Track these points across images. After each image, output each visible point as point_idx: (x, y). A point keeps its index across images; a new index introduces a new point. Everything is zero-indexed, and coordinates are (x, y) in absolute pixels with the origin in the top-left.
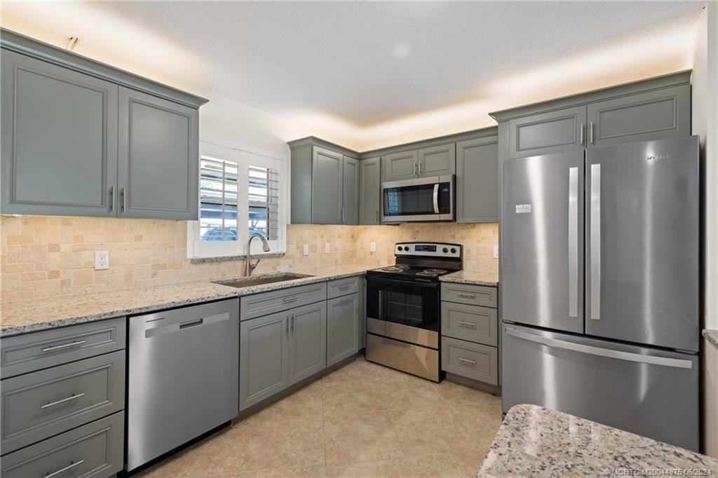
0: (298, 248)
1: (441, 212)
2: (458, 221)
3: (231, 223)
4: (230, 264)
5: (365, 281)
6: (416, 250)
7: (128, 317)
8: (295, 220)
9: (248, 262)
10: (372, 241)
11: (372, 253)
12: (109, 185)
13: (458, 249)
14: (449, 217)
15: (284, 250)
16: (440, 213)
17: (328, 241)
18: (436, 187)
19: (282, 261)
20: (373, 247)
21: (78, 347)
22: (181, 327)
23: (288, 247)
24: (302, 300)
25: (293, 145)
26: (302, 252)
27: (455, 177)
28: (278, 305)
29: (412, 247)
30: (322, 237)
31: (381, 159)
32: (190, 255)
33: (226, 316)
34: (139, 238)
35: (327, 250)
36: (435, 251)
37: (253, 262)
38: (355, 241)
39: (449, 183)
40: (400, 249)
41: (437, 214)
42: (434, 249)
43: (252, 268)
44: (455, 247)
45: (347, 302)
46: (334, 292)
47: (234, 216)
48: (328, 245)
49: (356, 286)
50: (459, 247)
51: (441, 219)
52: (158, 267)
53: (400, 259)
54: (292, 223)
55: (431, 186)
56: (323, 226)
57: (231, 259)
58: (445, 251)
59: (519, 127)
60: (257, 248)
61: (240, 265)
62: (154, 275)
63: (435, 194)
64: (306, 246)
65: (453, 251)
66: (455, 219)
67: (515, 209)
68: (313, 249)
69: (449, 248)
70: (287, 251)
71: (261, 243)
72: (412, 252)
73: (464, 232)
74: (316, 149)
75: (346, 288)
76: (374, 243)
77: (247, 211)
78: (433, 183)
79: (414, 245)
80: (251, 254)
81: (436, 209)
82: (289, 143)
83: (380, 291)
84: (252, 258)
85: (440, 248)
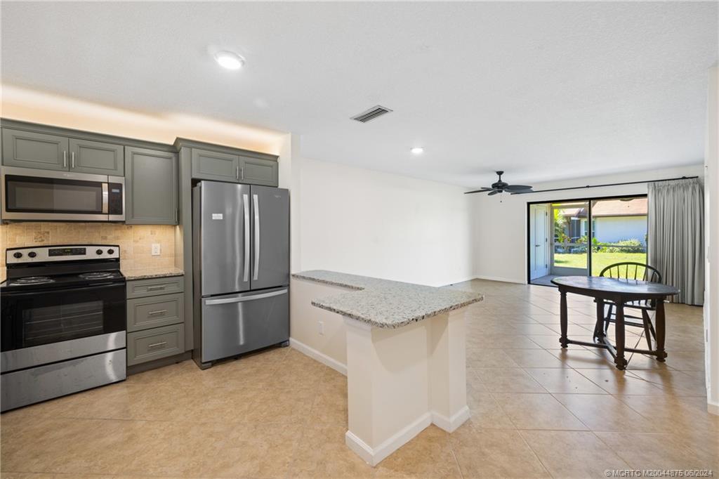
2: (127, 222)
6: (50, 255)
13: (116, 249)
14: (120, 218)
16: (108, 214)
18: (105, 186)
29: (43, 252)
36: (85, 254)
39: (121, 184)
40: (17, 256)
41: (106, 214)
42: (81, 252)
44: (112, 248)
50: (118, 248)
51: (110, 220)
58: (99, 252)
63: (105, 194)
65: (110, 252)
67: (212, 216)
69: (105, 249)
72: (44, 258)
73: (118, 233)
78: (101, 181)
79: (48, 249)
81: (105, 209)
85: (90, 250)
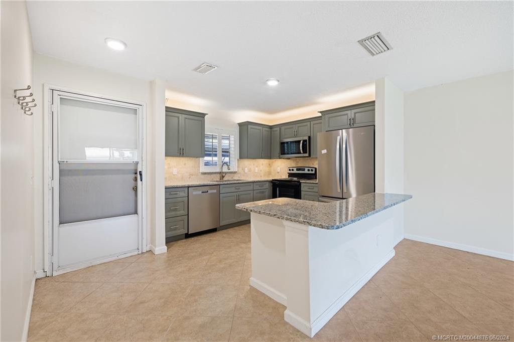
0: (243, 169)
1: (304, 153)
2: (311, 157)
3: (215, 159)
4: (215, 175)
5: (272, 184)
6: (297, 170)
7: (188, 187)
8: (241, 157)
9: (222, 175)
10: (278, 167)
11: (278, 172)
12: (180, 147)
13: (314, 169)
14: (307, 155)
15: (236, 171)
17: (257, 167)
18: (302, 141)
19: (236, 175)
20: (279, 169)
21: (176, 194)
22: (202, 192)
23: (238, 169)
24: (242, 189)
25: (240, 125)
26: (244, 171)
27: (309, 138)
28: (233, 190)
29: (295, 169)
30: (254, 165)
31: (280, 129)
32: (201, 171)
33: (215, 191)
34: (185, 164)
35: (256, 171)
37: (224, 175)
38: (271, 167)
39: (306, 140)
40: (290, 170)
41: (302, 154)
42: (304, 170)
43: (223, 177)
45: (263, 192)
46: (257, 187)
47: (216, 155)
48: (256, 168)
49: (267, 185)
51: (305, 156)
52: (191, 175)
53: (290, 175)
54: (240, 158)
55: (300, 141)
56: (254, 160)
57: (215, 173)
58: (309, 170)
59: (329, 118)
60: (225, 169)
61: (218, 176)
62: (190, 178)
63: (301, 145)
64: (246, 169)
65: (312, 170)
66: (310, 155)
67: (321, 152)
68: (250, 170)
70: (238, 171)
71: (227, 166)
72: (295, 171)
74: (249, 126)
75: (262, 186)
76: (279, 168)
77: (221, 153)
80: (223, 171)
81: (302, 152)
82: (238, 124)
83: (278, 189)
84: (223, 173)
85: (306, 169)
